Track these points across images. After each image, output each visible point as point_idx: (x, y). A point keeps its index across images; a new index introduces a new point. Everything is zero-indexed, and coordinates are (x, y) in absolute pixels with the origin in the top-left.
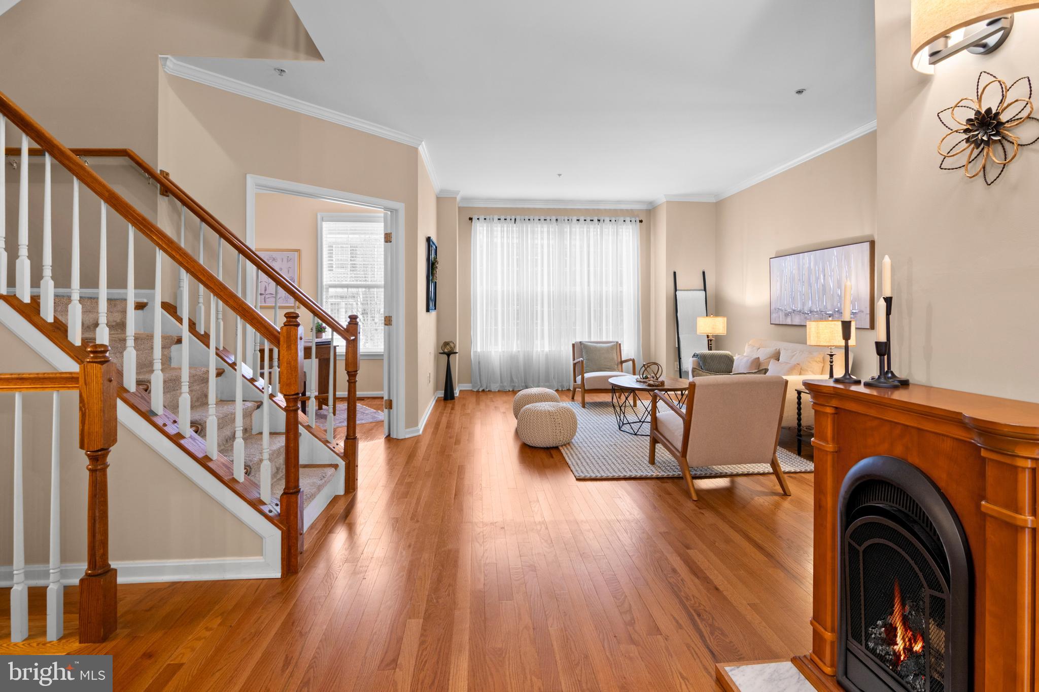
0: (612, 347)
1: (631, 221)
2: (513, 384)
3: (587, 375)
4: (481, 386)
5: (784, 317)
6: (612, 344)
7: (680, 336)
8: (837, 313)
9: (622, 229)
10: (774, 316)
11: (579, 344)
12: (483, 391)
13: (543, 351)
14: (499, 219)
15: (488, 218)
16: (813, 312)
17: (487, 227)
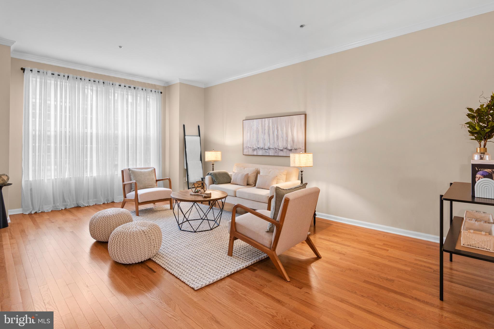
0: (152, 171)
1: (155, 92)
2: (65, 204)
3: (140, 192)
4: (33, 209)
5: (252, 151)
6: (151, 169)
7: (188, 162)
8: (285, 149)
9: (150, 96)
10: (245, 151)
11: (128, 171)
12: (36, 213)
13: (92, 176)
14: (53, 74)
15: (41, 71)
16: (270, 148)
17: (41, 79)
